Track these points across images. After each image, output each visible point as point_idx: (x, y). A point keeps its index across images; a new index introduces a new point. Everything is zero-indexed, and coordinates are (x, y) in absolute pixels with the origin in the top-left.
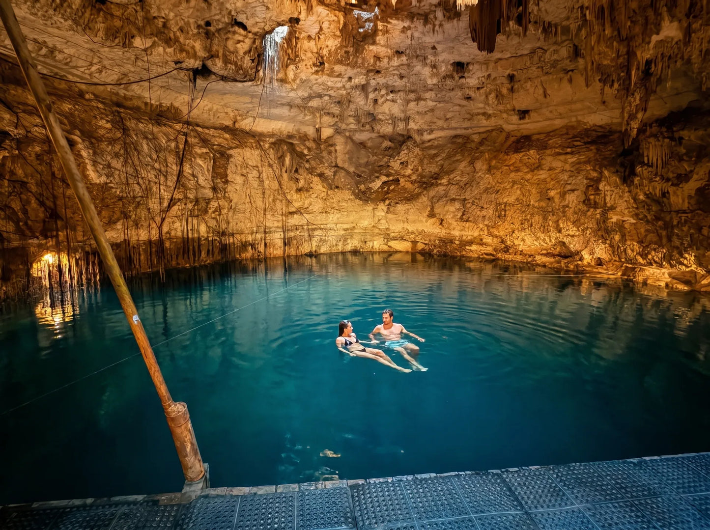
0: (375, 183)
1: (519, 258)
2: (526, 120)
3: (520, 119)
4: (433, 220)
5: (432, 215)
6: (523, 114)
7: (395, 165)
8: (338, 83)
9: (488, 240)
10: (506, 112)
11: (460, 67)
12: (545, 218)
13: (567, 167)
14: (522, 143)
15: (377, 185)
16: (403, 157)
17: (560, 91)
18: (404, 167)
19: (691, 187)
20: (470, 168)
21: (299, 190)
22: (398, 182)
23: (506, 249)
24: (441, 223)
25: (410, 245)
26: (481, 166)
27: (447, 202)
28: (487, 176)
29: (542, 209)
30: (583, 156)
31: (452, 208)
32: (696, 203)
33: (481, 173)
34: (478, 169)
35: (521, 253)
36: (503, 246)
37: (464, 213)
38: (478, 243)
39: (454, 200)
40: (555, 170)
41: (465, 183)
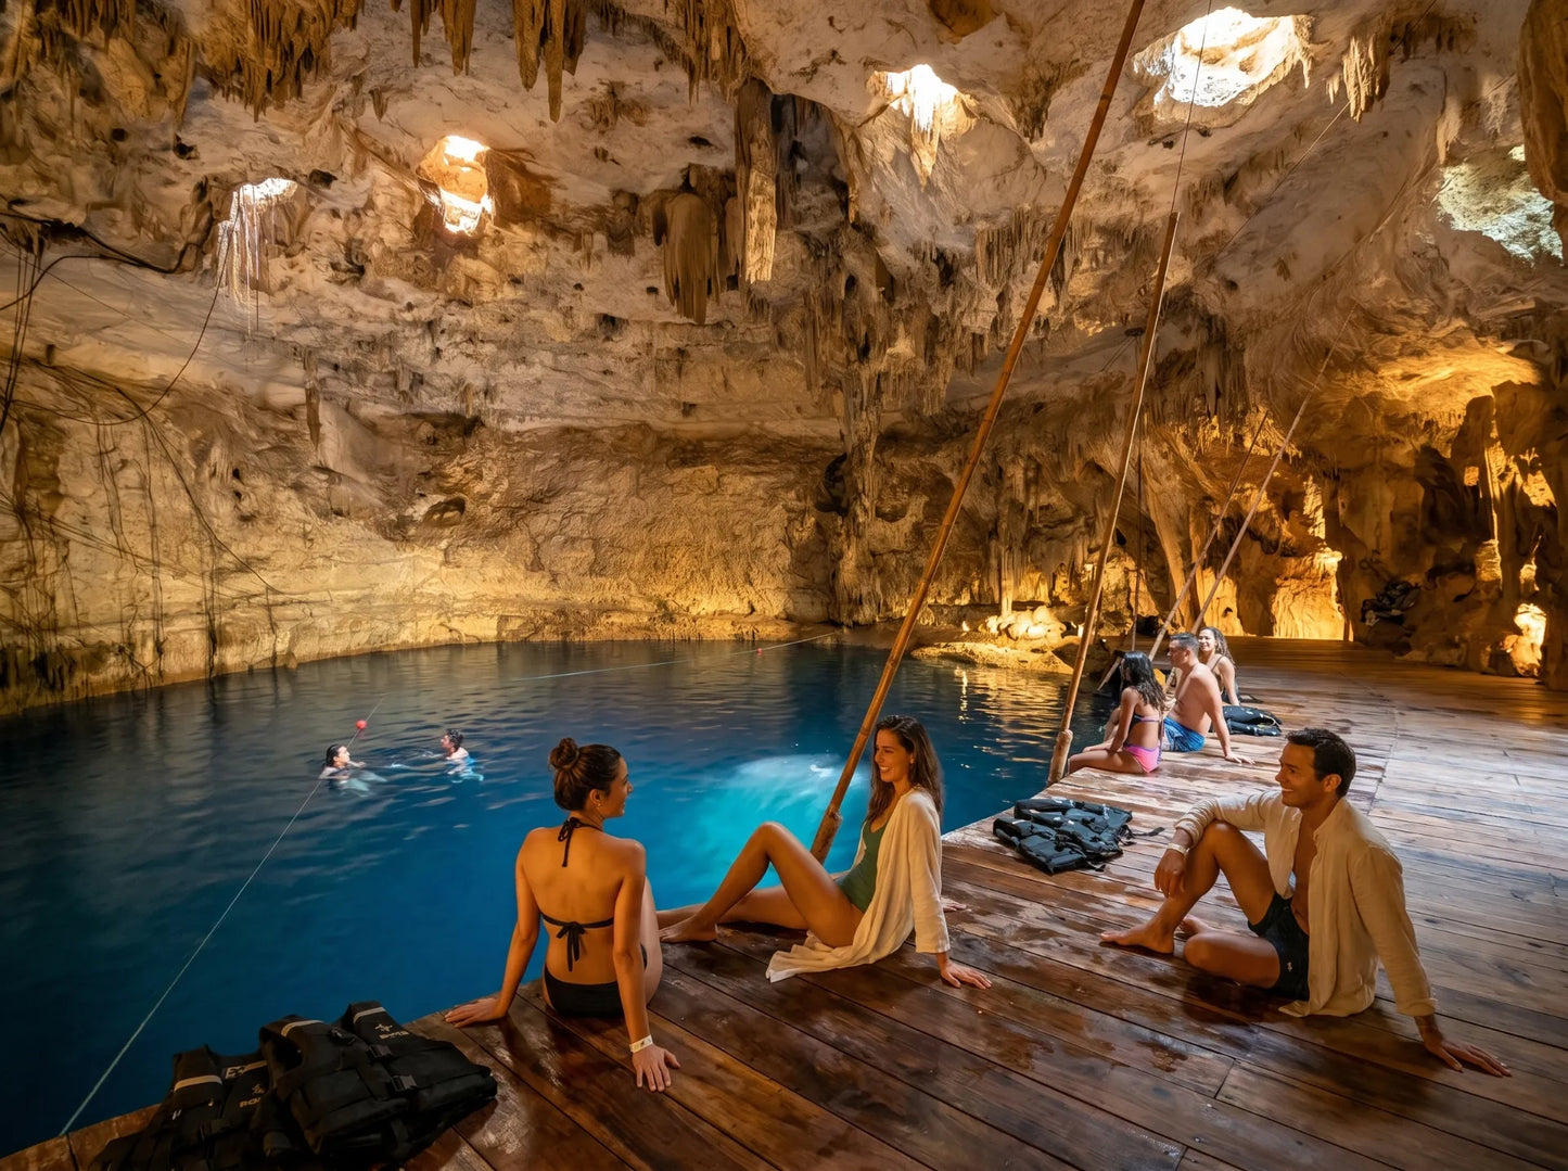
0: (416, 508)
2: (691, 419)
3: (684, 417)
4: (537, 576)
5: (536, 565)
6: (688, 409)
7: (455, 472)
8: (383, 309)
9: (636, 603)
10: (662, 403)
11: (610, 323)
12: (727, 567)
13: (760, 493)
14: (689, 453)
15: (420, 509)
16: (471, 459)
17: (746, 384)
18: (476, 478)
19: (906, 524)
20: (602, 486)
21: (246, 519)
22: (460, 506)
23: (669, 617)
24: (554, 581)
25: (494, 623)
26: (621, 482)
27: (565, 543)
28: (633, 498)
29: (723, 553)
30: (781, 478)
31: (574, 554)
32: (912, 541)
33: (622, 495)
34: (617, 489)
35: (693, 619)
36: (663, 611)
37: (595, 562)
38: (623, 611)
39: (578, 540)
40: (741, 494)
41: (596, 511)
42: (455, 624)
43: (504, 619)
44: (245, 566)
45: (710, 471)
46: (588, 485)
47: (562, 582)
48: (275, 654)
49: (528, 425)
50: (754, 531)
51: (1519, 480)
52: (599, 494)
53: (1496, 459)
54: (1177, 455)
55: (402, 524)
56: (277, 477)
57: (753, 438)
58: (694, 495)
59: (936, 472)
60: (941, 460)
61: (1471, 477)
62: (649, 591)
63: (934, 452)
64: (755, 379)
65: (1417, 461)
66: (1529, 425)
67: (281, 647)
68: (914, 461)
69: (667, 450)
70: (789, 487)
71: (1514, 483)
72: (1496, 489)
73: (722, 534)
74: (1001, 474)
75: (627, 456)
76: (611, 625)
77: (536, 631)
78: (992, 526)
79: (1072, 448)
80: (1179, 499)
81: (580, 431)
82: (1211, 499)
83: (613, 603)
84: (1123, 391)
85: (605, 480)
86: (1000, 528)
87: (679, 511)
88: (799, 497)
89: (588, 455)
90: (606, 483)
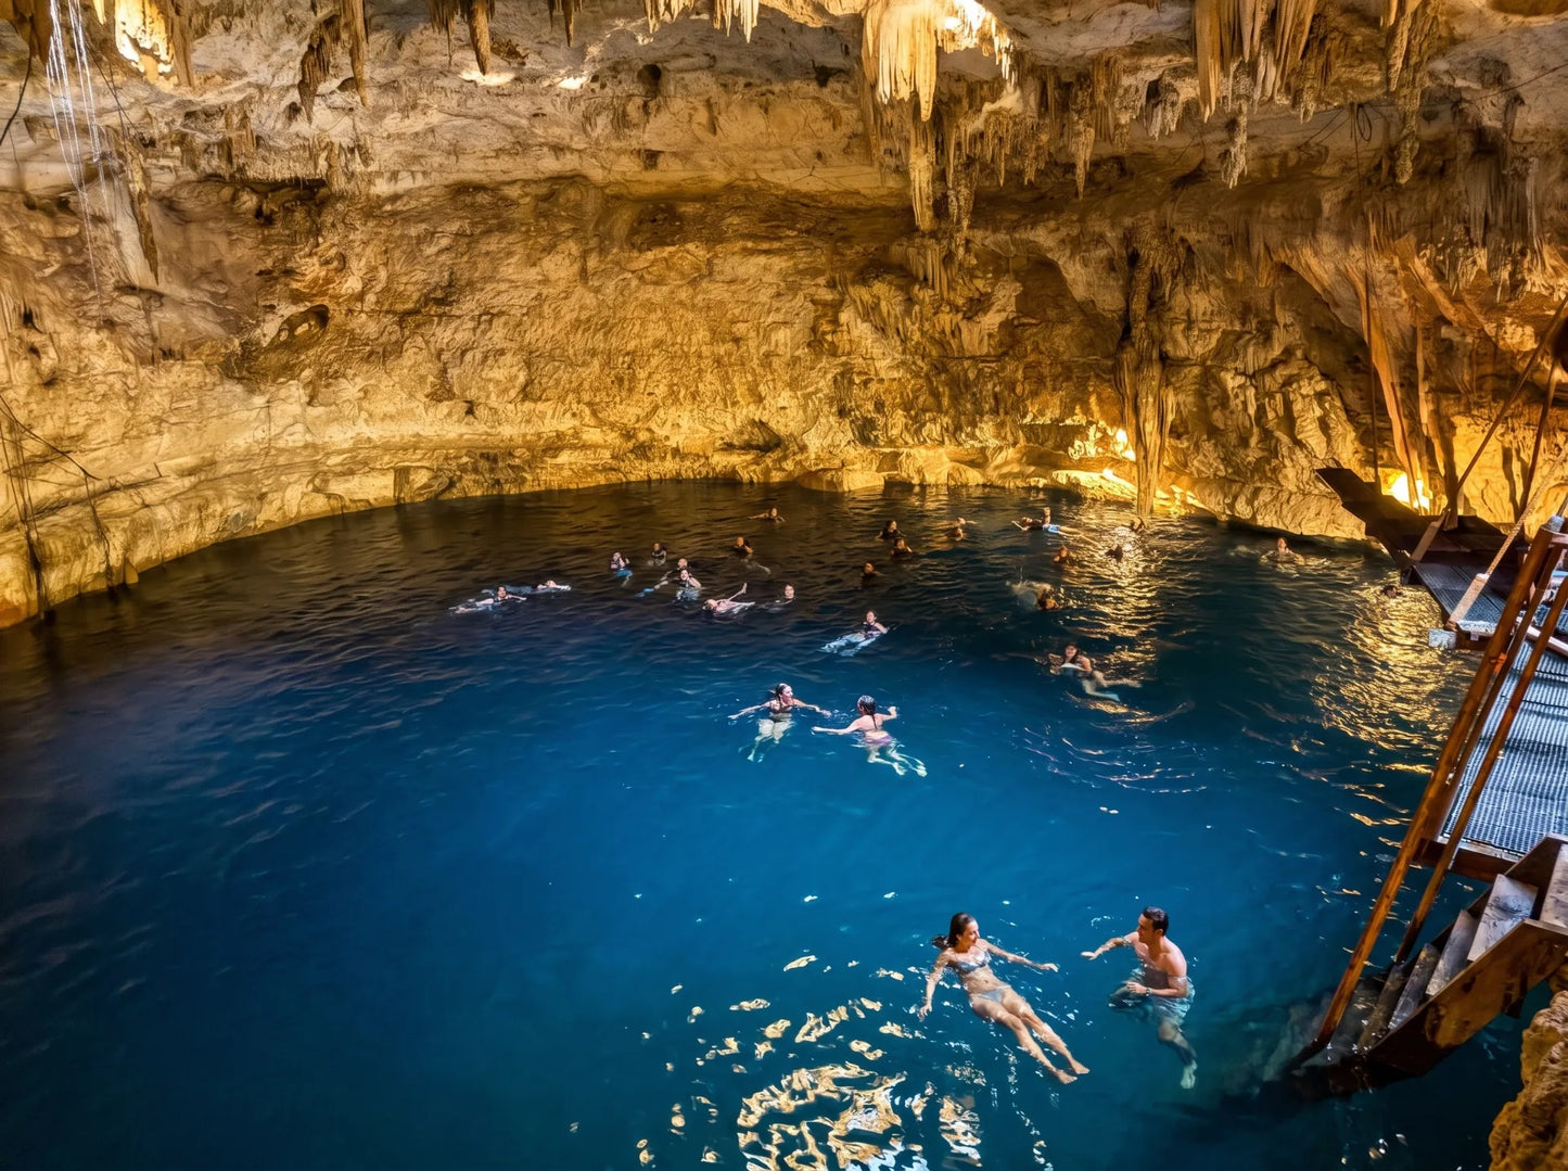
0: (263, 327)
1: (669, 467)
2: (655, 169)
3: (646, 168)
4: (444, 407)
5: (442, 393)
6: (651, 158)
7: (306, 265)
9: (593, 435)
10: (614, 151)
12: (725, 379)
13: (771, 279)
14: (662, 221)
15: (269, 328)
16: (329, 243)
17: (743, 126)
18: (339, 270)
19: (991, 320)
20: (533, 274)
21: (50, 382)
22: (321, 316)
23: (641, 451)
24: (470, 412)
25: (389, 479)
26: (559, 267)
27: (485, 358)
28: (579, 290)
29: (718, 361)
30: (803, 258)
31: (498, 374)
32: (1001, 344)
33: (562, 285)
34: (553, 277)
35: (676, 452)
36: (631, 445)
37: (529, 383)
38: (574, 447)
39: (502, 352)
40: (744, 282)
41: (525, 311)
42: (336, 487)
43: (402, 474)
44: (57, 451)
45: (696, 251)
46: (509, 269)
47: (481, 412)
48: (109, 568)
49: (405, 183)
50: (766, 334)
52: (527, 286)
54: (1410, 273)
55: (249, 351)
56: (78, 314)
57: (749, 192)
58: (672, 284)
59: (1033, 249)
60: (1042, 237)
62: (612, 415)
63: (1034, 226)
64: (757, 120)
67: (115, 558)
68: (1002, 236)
69: (623, 219)
70: (815, 272)
73: (716, 336)
74: (1134, 259)
75: (564, 227)
76: (560, 467)
77: (452, 484)
78: (1119, 327)
79: (1258, 248)
80: (1405, 317)
81: (479, 188)
82: (1449, 323)
83: (560, 435)
84: (1327, 171)
85: (534, 265)
86: (1135, 332)
87: (649, 307)
88: (832, 285)
89: (504, 227)
90: (538, 269)
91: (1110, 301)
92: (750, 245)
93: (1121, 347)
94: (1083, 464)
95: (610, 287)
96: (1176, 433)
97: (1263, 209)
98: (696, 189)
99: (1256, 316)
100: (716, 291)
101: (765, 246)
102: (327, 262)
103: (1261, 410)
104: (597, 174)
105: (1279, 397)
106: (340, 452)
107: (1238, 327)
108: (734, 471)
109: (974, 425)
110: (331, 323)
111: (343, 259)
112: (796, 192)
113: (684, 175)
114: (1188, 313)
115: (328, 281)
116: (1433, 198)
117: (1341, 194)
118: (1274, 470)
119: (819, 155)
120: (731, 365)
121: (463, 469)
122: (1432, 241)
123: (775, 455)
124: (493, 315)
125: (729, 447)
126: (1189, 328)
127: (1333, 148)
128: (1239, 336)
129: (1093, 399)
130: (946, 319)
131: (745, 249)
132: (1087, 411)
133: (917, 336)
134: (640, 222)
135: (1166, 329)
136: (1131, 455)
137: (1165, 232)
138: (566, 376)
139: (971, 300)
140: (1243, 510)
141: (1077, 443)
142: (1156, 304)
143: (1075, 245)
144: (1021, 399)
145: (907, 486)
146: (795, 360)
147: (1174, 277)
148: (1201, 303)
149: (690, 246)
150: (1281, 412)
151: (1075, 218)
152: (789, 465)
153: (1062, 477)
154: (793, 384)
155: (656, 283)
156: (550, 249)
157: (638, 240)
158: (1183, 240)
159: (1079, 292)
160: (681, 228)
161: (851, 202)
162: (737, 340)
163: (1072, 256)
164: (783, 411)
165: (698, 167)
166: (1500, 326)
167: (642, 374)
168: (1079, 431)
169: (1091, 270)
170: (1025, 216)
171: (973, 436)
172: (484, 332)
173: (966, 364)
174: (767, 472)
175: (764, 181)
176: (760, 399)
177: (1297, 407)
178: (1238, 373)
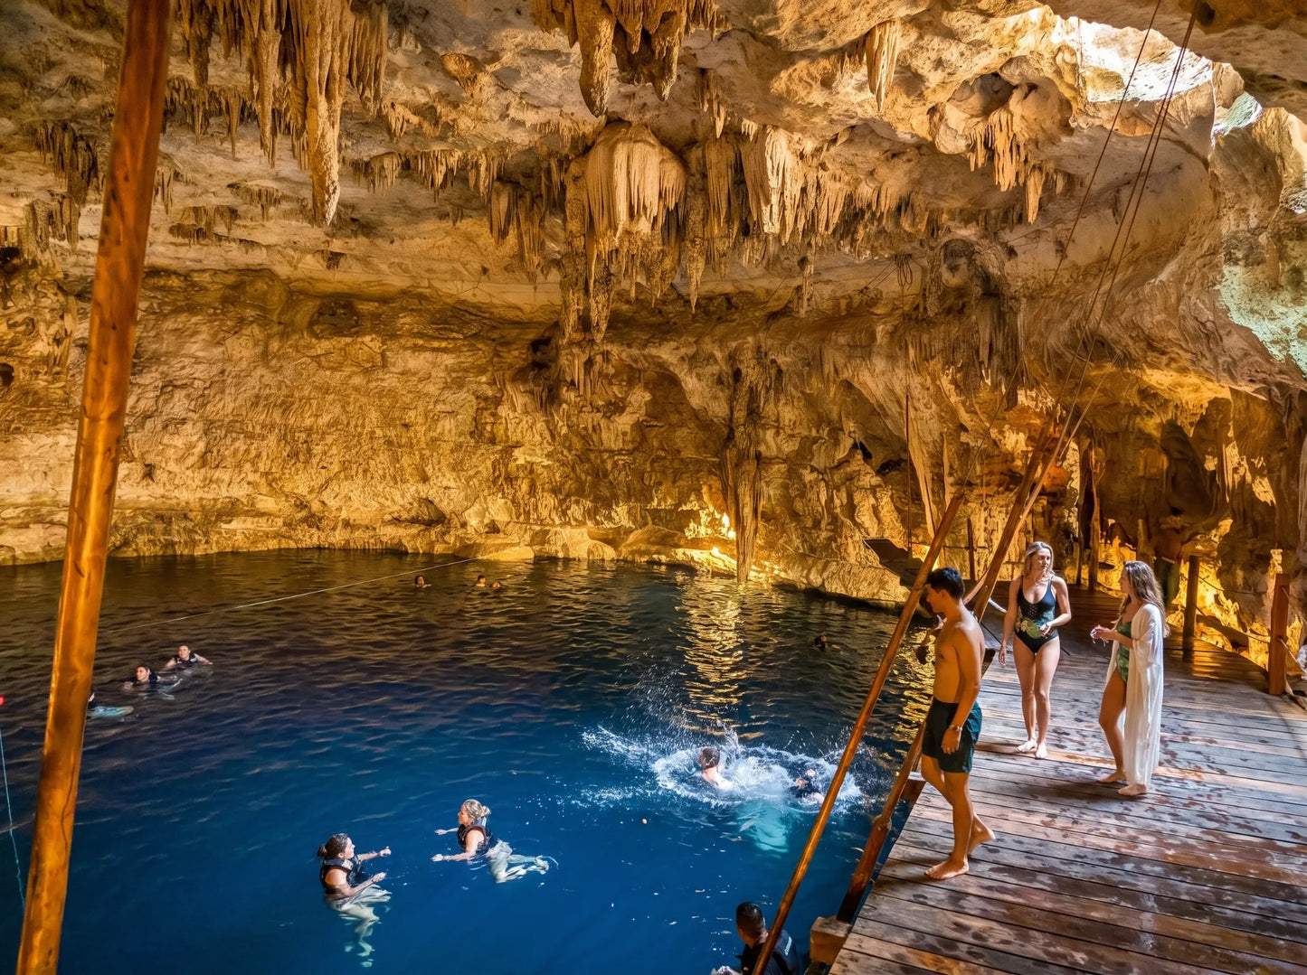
2: (337, 271)
3: (328, 268)
6: (334, 259)
9: (267, 504)
13: (440, 373)
16: (18, 308)
18: (27, 333)
19: (625, 422)
20: (217, 351)
23: (313, 521)
24: (148, 474)
26: (242, 348)
27: (165, 427)
28: (260, 371)
29: (389, 443)
30: (467, 359)
31: (179, 442)
32: (633, 441)
33: (244, 364)
34: (237, 356)
35: (347, 524)
36: (304, 513)
37: (208, 451)
38: (247, 513)
39: (184, 421)
40: (414, 374)
41: (207, 384)
45: (370, 343)
46: (194, 347)
47: (159, 475)
50: (433, 421)
51: (1249, 478)
52: (211, 362)
53: (1232, 453)
54: (939, 388)
57: (421, 297)
58: (347, 371)
59: (660, 366)
60: (667, 353)
61: (1210, 465)
62: (284, 487)
63: (660, 344)
65: (1163, 432)
66: (1260, 434)
68: (635, 352)
69: (306, 310)
70: (478, 371)
71: (1243, 478)
72: (1230, 479)
73: (387, 421)
74: (737, 375)
75: (250, 313)
76: (234, 532)
77: (126, 543)
78: (726, 431)
79: (829, 368)
80: (935, 425)
81: (169, 273)
82: (966, 430)
83: (234, 503)
84: (879, 310)
85: (219, 344)
86: (737, 434)
87: (325, 389)
88: (492, 383)
89: (192, 309)
90: (221, 349)
91: (719, 409)
92: (421, 342)
93: (725, 447)
94: (696, 543)
95: (289, 371)
96: (768, 517)
97: (833, 337)
98: (375, 290)
99: (829, 424)
100: (390, 380)
101: (436, 344)
102: (15, 325)
103: (830, 500)
104: (283, 270)
105: (843, 489)
106: (16, 506)
107: (814, 433)
108: (400, 543)
109: (609, 507)
110: (15, 384)
111: (31, 324)
112: (464, 302)
113: (364, 278)
114: (777, 421)
115: (14, 343)
116: (955, 330)
117: (889, 327)
118: (839, 547)
119: (485, 271)
120: (400, 446)
121: (140, 529)
122: (953, 363)
123: (439, 528)
124: (176, 386)
125: (397, 521)
126: (777, 433)
127: (885, 291)
128: (815, 441)
129: (705, 489)
130: (588, 419)
131: (415, 345)
132: (700, 498)
133: (564, 430)
134: (321, 314)
135: (761, 432)
136: (732, 535)
137: (760, 354)
138: (243, 448)
139: (610, 403)
140: (816, 579)
141: (692, 525)
142: (753, 414)
143: (693, 361)
144: (649, 488)
145: (553, 560)
146: (459, 446)
147: (768, 390)
148: (788, 414)
149: (367, 339)
150: (845, 501)
151: (692, 340)
152: (451, 539)
153: (680, 554)
154: (456, 467)
155: (333, 369)
156: (236, 332)
157: (317, 329)
158: (773, 362)
159: (695, 402)
160: (357, 322)
161: (511, 314)
162: (406, 426)
163: (690, 370)
164: (447, 490)
165: (379, 272)
166: (1001, 432)
167: (317, 450)
168: (693, 515)
169: (704, 383)
170: (653, 337)
171: (610, 518)
172: (166, 402)
173: (606, 456)
174: (431, 544)
175: (436, 290)
176: (425, 479)
177: (857, 498)
178: (813, 470)
